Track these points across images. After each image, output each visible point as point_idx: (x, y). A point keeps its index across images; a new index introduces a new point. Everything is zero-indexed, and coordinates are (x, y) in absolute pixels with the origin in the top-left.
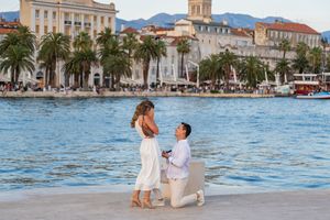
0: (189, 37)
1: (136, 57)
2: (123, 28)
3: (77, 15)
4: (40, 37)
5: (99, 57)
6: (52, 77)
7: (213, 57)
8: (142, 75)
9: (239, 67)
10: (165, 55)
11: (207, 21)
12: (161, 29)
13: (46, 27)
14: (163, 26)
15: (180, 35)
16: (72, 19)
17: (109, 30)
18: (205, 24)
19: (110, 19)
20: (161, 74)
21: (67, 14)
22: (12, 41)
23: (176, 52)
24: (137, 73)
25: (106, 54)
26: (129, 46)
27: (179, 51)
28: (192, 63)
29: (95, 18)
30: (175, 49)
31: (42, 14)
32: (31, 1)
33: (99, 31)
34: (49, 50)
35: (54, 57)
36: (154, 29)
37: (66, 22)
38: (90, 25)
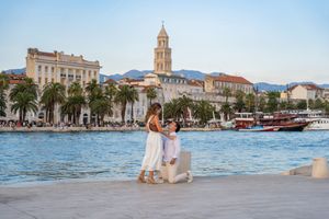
0: (155, 87)
1: (116, 101)
2: (105, 80)
3: (70, 69)
4: (41, 87)
5: (87, 101)
6: (51, 117)
7: (174, 100)
8: (120, 115)
9: (193, 108)
11: (168, 74)
12: (133, 81)
13: (46, 79)
14: (136, 78)
15: (149, 85)
16: (66, 72)
17: (95, 81)
18: (167, 77)
19: (95, 73)
20: (134, 114)
21: (62, 69)
22: (22, 89)
23: (146, 98)
24: (117, 113)
25: (92, 99)
26: (110, 93)
27: (148, 96)
29: (84, 72)
30: (145, 94)
31: (43, 69)
32: (36, 59)
33: (87, 82)
34: (49, 96)
35: (53, 101)
36: (129, 81)
37: (61, 75)
38: (80, 77)
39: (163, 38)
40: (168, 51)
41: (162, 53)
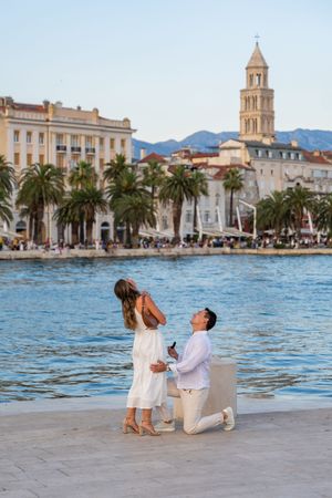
0: (241, 167)
1: (163, 197)
2: (143, 155)
3: (74, 137)
4: (20, 169)
5: (107, 198)
6: (38, 229)
7: (277, 194)
8: (171, 223)
9: (315, 209)
11: (267, 141)
12: (199, 155)
13: (29, 156)
14: (203, 150)
15: (228, 163)
16: (68, 143)
17: (122, 159)
18: (264, 147)
19: (123, 141)
20: (199, 221)
21: (60, 136)
23: (222, 190)
24: (165, 221)
25: (117, 193)
26: (152, 180)
27: (226, 187)
28: (246, 204)
29: (102, 140)
30: (221, 184)
31: (23, 136)
32: (8, 117)
33: (107, 160)
34: (33, 191)
35: (41, 199)
36: (189, 156)
37: (58, 148)
38: (94, 150)
39: (258, 70)
40: (268, 96)
41: (255, 99)
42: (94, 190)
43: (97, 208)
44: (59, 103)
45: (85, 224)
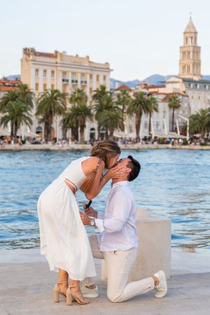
0: (179, 94)
1: (130, 112)
2: (117, 86)
3: (74, 73)
4: (37, 94)
5: (94, 112)
6: (49, 130)
7: (203, 111)
8: (134, 129)
10: (156, 110)
11: (196, 78)
12: (153, 87)
13: (45, 85)
14: (155, 85)
15: (171, 92)
16: (69, 77)
17: (103, 88)
18: (195, 82)
19: (105, 77)
20: (152, 128)
21: (64, 73)
22: (13, 97)
23: (167, 108)
24: (130, 128)
25: (100, 109)
27: (170, 106)
28: (183, 118)
29: (91, 76)
30: (166, 104)
31: (41, 72)
32: (32, 60)
33: (94, 89)
34: (46, 106)
35: (51, 112)
36: (146, 87)
37: (63, 80)
38: (86, 82)
39: (191, 34)
40: (197, 50)
41: (189, 53)
42: (85, 106)
43: (87, 118)
44: (65, 52)
45: (79, 129)
